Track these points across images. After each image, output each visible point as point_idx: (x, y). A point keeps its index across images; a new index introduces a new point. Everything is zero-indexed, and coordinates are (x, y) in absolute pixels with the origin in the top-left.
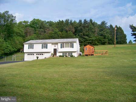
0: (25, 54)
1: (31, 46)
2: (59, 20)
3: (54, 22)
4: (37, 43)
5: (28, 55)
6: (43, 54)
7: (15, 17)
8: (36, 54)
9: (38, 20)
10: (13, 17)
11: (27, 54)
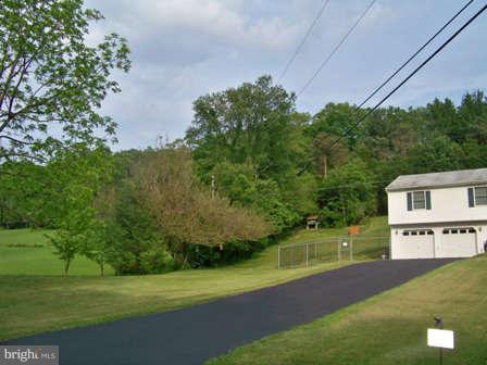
0: (393, 231)
1: (419, 199)
2: (437, 101)
3: (407, 111)
4: (438, 183)
5: (406, 234)
6: (476, 228)
7: (293, 95)
8: (442, 229)
9: (344, 107)
10: (285, 95)
11: (401, 231)
